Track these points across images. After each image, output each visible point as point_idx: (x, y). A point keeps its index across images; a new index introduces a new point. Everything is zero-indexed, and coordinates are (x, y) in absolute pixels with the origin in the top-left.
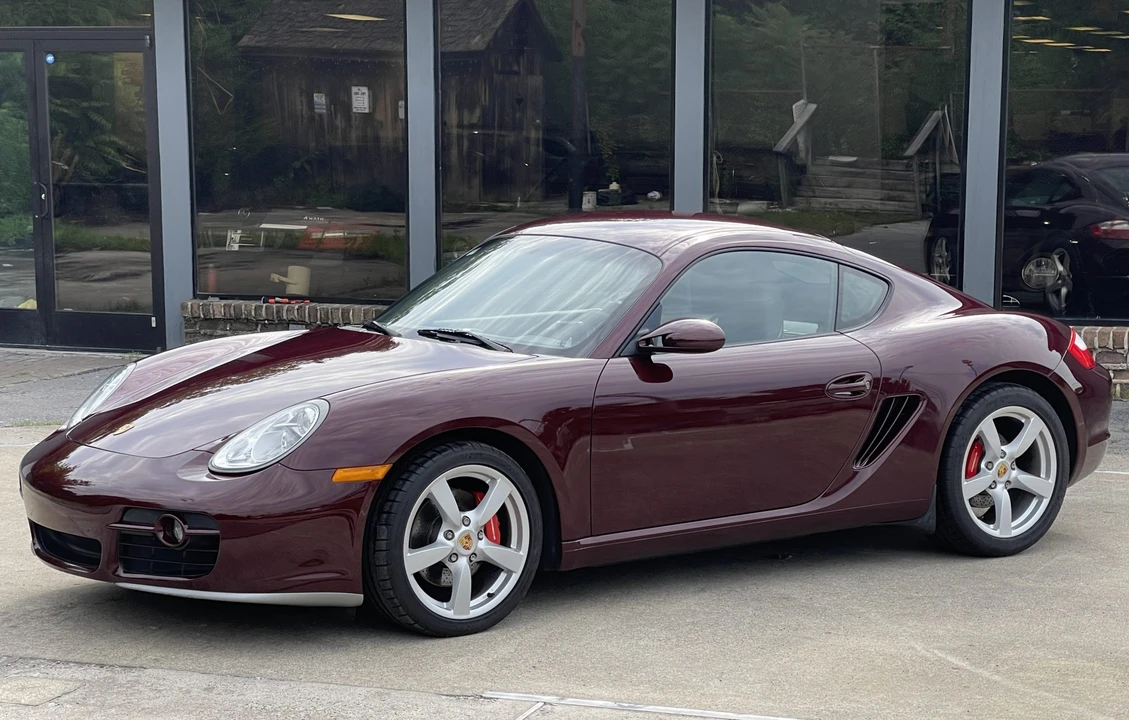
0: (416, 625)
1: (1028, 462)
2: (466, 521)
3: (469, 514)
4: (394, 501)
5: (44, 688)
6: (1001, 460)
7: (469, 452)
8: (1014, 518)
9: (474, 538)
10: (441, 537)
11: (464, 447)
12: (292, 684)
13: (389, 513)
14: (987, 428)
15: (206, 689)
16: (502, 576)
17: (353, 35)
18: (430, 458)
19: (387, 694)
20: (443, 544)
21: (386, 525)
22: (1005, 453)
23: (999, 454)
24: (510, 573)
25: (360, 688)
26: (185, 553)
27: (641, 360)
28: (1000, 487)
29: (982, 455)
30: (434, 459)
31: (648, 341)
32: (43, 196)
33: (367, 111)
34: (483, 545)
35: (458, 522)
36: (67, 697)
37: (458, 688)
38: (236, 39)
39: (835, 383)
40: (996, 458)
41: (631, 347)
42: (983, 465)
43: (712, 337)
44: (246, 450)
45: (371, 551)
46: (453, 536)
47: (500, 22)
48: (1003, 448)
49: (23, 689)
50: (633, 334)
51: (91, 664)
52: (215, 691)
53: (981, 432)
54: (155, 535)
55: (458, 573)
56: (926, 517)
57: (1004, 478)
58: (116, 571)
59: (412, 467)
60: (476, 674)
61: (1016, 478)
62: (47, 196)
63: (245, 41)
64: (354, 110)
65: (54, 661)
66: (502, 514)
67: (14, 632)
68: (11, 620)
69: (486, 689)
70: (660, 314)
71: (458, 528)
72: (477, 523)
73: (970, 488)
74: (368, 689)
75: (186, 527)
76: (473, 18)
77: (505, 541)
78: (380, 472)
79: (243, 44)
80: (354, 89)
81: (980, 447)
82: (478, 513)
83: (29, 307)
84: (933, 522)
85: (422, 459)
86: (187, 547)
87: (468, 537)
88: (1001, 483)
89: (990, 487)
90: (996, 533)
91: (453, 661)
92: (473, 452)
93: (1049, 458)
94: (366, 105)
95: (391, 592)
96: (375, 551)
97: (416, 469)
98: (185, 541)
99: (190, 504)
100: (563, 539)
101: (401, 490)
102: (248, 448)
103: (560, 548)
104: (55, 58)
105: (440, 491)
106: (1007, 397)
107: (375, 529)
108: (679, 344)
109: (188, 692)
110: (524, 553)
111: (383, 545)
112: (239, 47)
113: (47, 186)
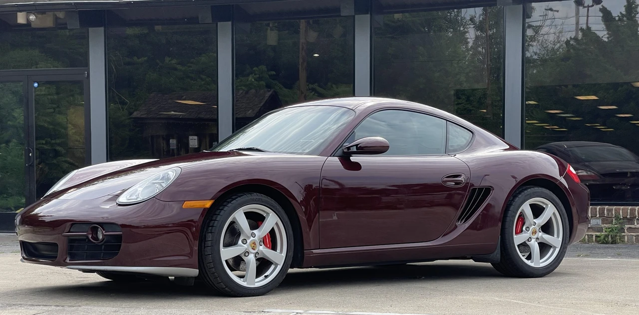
0: (226, 289)
1: (547, 228)
2: (253, 235)
3: (255, 231)
4: (215, 220)
5: (26, 312)
6: (534, 226)
7: (255, 197)
8: (541, 258)
9: (257, 244)
10: (240, 242)
11: (252, 195)
13: (212, 226)
14: (526, 208)
15: (114, 312)
16: (273, 267)
17: (190, 110)
18: (235, 199)
19: (212, 312)
20: (241, 246)
21: (211, 233)
22: (535, 223)
23: (533, 223)
24: (276, 265)
25: (197, 310)
26: (103, 247)
27: (345, 158)
28: (533, 240)
29: (523, 224)
30: (237, 200)
31: (349, 148)
32: (30, 154)
33: (197, 147)
34: (262, 248)
35: (249, 235)
36: (39, 314)
37: (250, 309)
38: (131, 114)
39: (447, 177)
40: (531, 225)
41: (340, 152)
42: (524, 229)
43: (382, 145)
44: (137, 194)
45: (203, 247)
46: (247, 242)
47: (262, 104)
48: (534, 220)
49: (15, 312)
50: (341, 146)
51: (52, 305)
52: (119, 312)
53: (523, 210)
54: (88, 238)
55: (249, 262)
56: (495, 253)
57: (536, 236)
58: (66, 260)
59: (225, 204)
60: (259, 306)
61: (542, 236)
62: (33, 155)
63: (135, 114)
64: (190, 146)
65: (32, 305)
66: (272, 233)
68: (9, 295)
69: (265, 309)
70: (354, 136)
71: (249, 238)
72: (259, 236)
73: (518, 239)
74: (201, 310)
75: (104, 232)
76: (248, 102)
77: (274, 248)
78: (208, 204)
80: (191, 137)
81: (522, 218)
82: (260, 231)
84: (499, 256)
85: (230, 200)
86: (105, 243)
87: (254, 243)
88: (534, 238)
89: (528, 240)
90: (532, 265)
91: (247, 302)
92: (257, 197)
93: (558, 226)
94: (196, 144)
95: (214, 270)
96: (205, 247)
97: (227, 204)
98: (103, 239)
99: (106, 219)
100: (305, 248)
101: (219, 215)
102: (137, 193)
103: (303, 254)
104: (38, 84)
105: (240, 217)
106: (536, 192)
107: (205, 235)
108: (365, 149)
109: (104, 313)
110: (284, 254)
111: (209, 243)
112: (131, 118)
113: (33, 149)
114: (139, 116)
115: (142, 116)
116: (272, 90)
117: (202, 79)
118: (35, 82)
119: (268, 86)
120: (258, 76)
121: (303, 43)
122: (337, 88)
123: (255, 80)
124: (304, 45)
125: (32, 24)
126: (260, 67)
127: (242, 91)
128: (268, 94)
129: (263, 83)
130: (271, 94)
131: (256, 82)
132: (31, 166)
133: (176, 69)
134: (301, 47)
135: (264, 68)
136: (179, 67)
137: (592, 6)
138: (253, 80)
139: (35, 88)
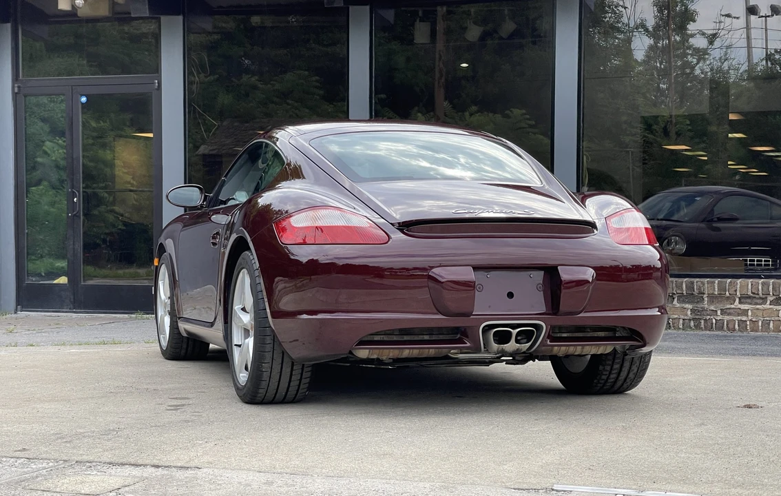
5: (103, 482)
15: (266, 483)
32: (75, 199)
36: (127, 489)
49: (82, 483)
51: (147, 465)
62: (79, 200)
65: (110, 463)
67: (68, 445)
68: (64, 438)
79: (200, 153)
83: (61, 282)
104: (87, 99)
112: (197, 155)
113: (79, 192)
114: (206, 152)
115: (211, 153)
118: (82, 95)
121: (440, 51)
125: (79, 10)
132: (76, 216)
137: (772, 15)
139: (82, 104)
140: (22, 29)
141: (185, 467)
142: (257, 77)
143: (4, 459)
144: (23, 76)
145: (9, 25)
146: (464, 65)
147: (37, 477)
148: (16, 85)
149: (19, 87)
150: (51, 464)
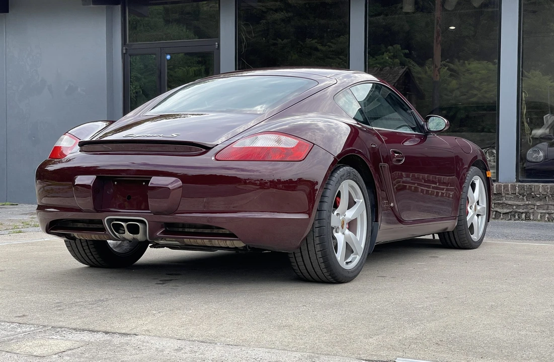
5: (56, 346)
12: (243, 349)
15: (176, 350)
19: (317, 357)
25: (296, 353)
36: (69, 352)
37: (375, 355)
47: (396, 80)
49: (40, 346)
51: (100, 332)
52: (182, 351)
60: (389, 346)
65: (74, 330)
67: (58, 313)
69: (399, 357)
74: (302, 354)
91: (371, 338)
104: (171, 56)
109: (162, 351)
116: (406, 67)
117: (341, 59)
118: (167, 54)
119: (402, 64)
120: (392, 54)
121: (437, 17)
122: (469, 64)
123: (389, 58)
124: (438, 19)
126: (395, 46)
127: (377, 69)
128: (402, 71)
129: (397, 61)
130: (405, 71)
131: (390, 60)
133: (316, 49)
134: (436, 22)
135: (398, 47)
136: (319, 47)
138: (387, 58)
139: (168, 60)
140: (129, 8)
141: (127, 334)
142: (316, 40)
143: (3, 324)
144: (130, 41)
145: (120, 6)
146: (452, 28)
147: (12, 340)
148: (124, 48)
149: (126, 49)
150: (33, 329)
